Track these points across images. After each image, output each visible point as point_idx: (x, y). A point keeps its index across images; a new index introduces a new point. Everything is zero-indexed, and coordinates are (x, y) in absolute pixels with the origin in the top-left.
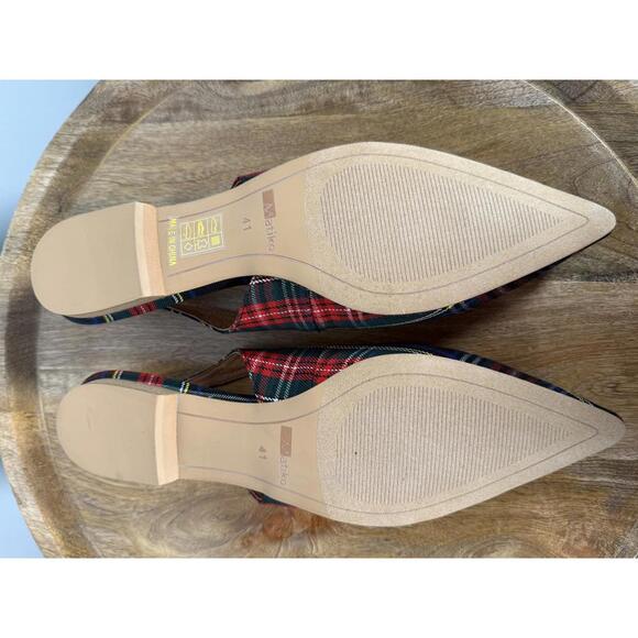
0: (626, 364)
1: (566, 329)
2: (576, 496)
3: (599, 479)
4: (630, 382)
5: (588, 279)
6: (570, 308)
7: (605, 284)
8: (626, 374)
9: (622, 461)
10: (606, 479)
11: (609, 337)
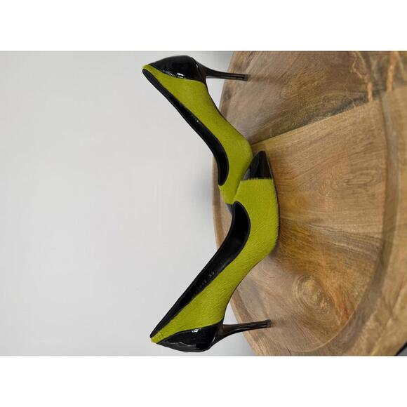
0: (352, 165)
1: (328, 148)
2: (333, 254)
3: (342, 245)
4: (354, 177)
5: (334, 114)
6: (328, 135)
7: (341, 114)
8: (352, 172)
9: (352, 233)
10: (345, 245)
11: (344, 149)
